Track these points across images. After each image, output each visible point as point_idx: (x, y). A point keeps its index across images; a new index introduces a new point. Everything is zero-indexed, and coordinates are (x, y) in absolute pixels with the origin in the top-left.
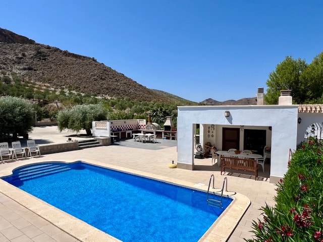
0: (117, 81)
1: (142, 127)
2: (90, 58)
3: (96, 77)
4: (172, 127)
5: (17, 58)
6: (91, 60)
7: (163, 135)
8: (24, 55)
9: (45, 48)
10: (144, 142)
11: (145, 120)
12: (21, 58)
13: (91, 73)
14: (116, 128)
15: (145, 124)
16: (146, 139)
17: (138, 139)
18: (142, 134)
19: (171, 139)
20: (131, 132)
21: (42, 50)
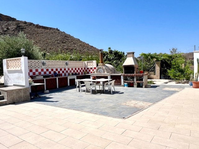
0: (74, 44)
1: (91, 71)
2: (55, 29)
3: (59, 41)
4: (136, 67)
5: (3, 31)
6: (55, 30)
7: (122, 80)
8: (8, 29)
9: (23, 23)
10: (94, 92)
11: (95, 62)
12: (6, 31)
13: (56, 39)
14: (52, 72)
15: (95, 66)
16: (98, 88)
17: (84, 88)
18: (91, 80)
19: (135, 86)
20: (75, 77)
21: (20, 25)
